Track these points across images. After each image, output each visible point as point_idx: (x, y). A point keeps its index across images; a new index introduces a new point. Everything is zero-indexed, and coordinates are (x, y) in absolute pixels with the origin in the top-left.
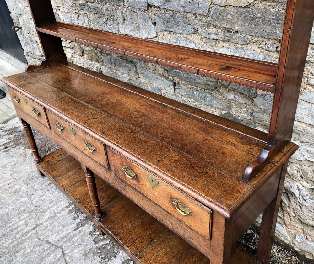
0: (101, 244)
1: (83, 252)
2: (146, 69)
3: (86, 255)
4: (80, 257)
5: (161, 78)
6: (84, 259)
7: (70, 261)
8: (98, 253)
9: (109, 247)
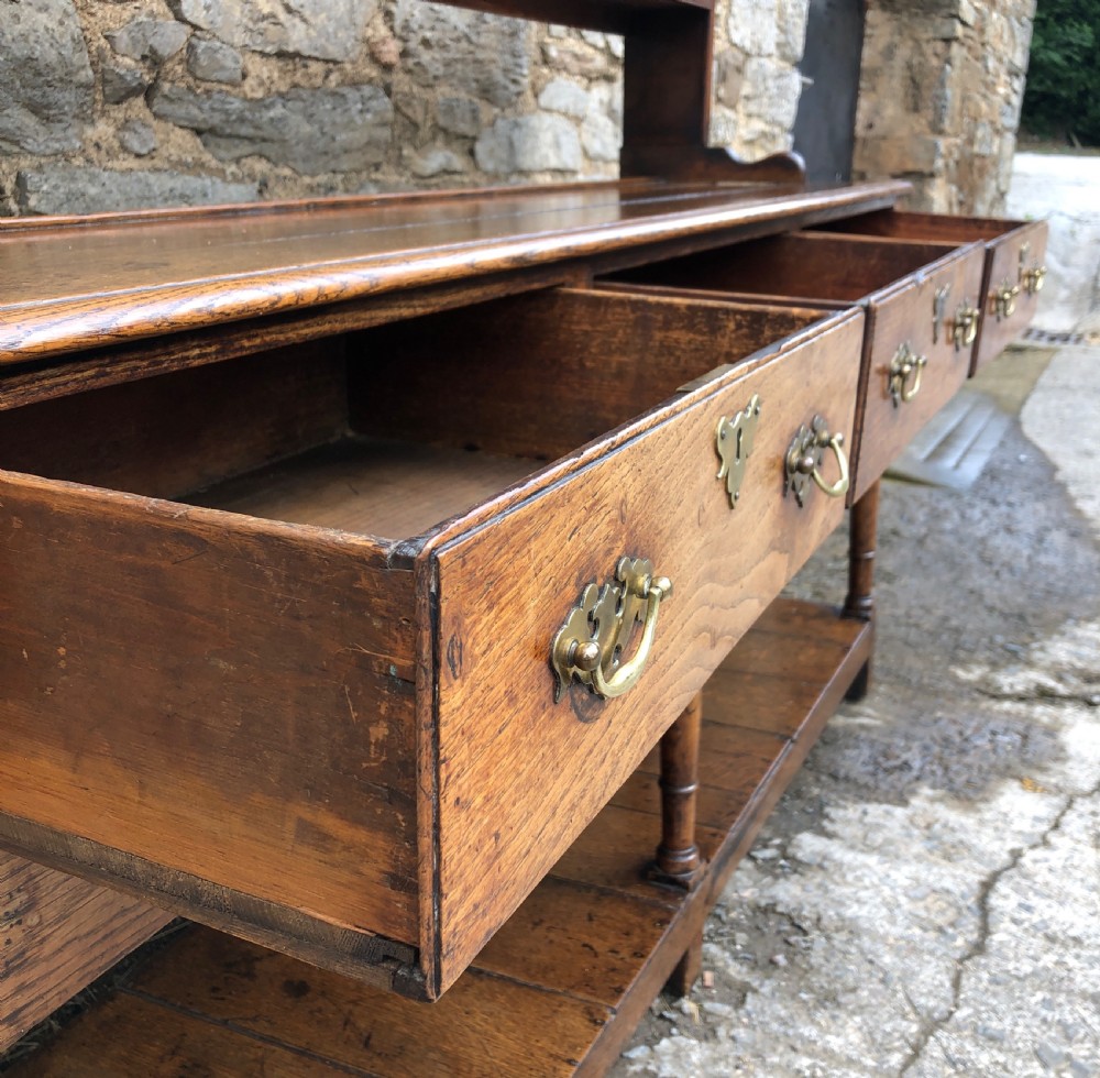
0: (736, 971)
1: (822, 1016)
2: (89, 161)
3: (828, 999)
4: (853, 1013)
5: (199, 181)
6: (851, 997)
7: (899, 1039)
8: (791, 961)
9: (741, 938)
